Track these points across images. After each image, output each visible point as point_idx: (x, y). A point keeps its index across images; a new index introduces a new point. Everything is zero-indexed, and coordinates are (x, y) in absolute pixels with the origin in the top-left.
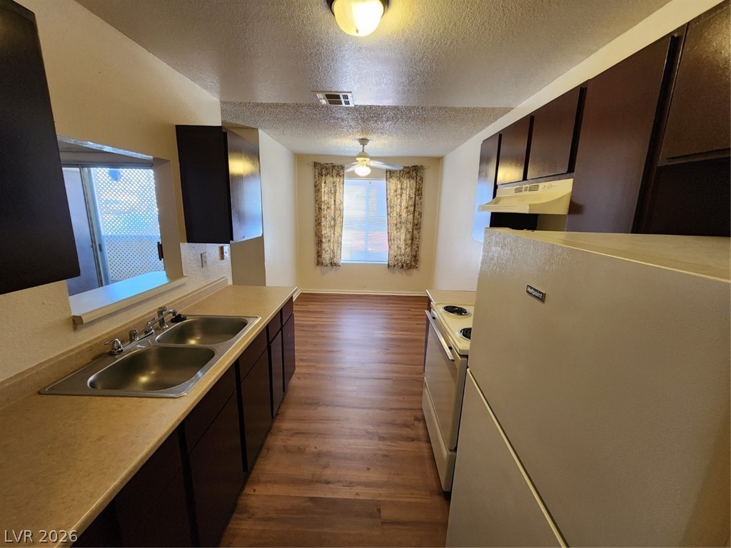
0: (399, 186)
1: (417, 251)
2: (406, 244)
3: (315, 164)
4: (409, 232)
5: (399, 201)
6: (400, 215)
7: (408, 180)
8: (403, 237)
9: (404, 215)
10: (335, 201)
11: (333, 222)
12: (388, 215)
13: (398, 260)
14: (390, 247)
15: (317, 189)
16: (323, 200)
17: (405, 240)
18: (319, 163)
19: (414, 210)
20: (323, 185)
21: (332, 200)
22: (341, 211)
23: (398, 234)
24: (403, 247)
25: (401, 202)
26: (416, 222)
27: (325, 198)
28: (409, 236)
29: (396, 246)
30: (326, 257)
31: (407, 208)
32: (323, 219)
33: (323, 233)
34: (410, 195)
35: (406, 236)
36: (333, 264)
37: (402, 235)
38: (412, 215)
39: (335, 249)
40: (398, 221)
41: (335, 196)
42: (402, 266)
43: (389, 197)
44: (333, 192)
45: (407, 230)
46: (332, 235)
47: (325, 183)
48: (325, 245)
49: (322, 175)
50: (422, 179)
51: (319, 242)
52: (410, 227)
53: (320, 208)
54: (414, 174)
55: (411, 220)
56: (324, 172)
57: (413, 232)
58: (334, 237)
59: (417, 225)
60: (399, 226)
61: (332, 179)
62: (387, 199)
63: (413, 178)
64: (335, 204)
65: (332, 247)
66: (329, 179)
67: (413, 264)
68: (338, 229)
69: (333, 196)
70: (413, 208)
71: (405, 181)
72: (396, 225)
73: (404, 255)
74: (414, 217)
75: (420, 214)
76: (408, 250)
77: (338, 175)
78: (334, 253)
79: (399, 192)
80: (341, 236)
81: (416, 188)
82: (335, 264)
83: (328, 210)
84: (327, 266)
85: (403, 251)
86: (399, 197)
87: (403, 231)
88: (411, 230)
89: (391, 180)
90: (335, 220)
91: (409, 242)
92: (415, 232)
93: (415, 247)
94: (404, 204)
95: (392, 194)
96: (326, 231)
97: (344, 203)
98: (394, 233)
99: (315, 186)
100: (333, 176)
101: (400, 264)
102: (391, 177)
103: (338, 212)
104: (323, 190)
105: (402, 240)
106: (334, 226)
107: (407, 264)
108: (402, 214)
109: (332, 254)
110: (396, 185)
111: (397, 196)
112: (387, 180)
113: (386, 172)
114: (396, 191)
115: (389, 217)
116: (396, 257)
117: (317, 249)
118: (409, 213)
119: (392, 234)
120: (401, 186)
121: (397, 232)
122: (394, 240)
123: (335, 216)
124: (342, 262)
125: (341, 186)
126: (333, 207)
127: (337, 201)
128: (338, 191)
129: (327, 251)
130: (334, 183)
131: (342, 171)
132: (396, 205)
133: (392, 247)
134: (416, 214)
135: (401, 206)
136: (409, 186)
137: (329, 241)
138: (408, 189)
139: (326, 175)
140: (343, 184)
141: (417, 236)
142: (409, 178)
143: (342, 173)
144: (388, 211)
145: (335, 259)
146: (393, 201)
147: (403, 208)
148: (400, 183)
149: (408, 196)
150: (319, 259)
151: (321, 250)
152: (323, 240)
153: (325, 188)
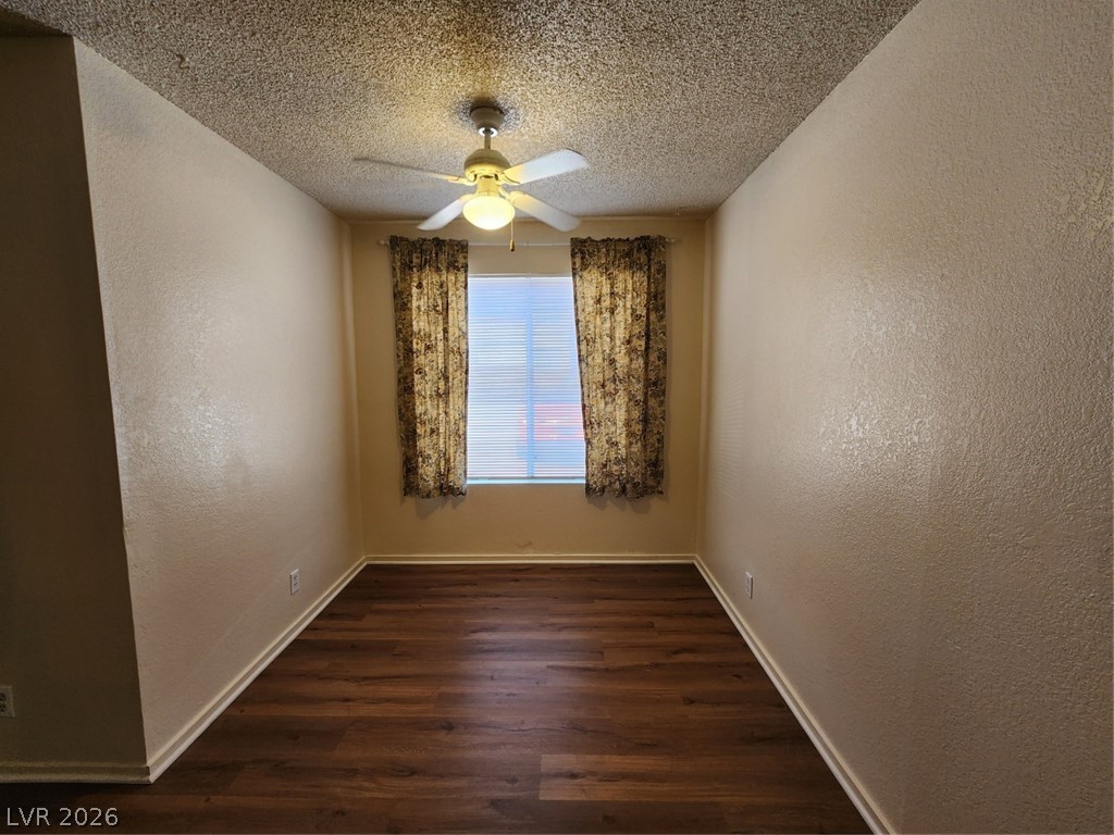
0: (606, 289)
1: (659, 451)
2: (630, 434)
3: (395, 242)
4: (637, 403)
5: (608, 325)
6: (613, 362)
7: (628, 274)
8: (621, 415)
9: (622, 360)
10: (445, 331)
11: (442, 384)
12: (580, 361)
13: (610, 475)
14: (588, 442)
15: (401, 303)
16: (415, 328)
17: (628, 424)
18: (402, 239)
19: (647, 348)
20: (415, 291)
21: (440, 329)
22: (463, 355)
23: (610, 408)
24: (623, 441)
25: (613, 329)
26: (652, 376)
27: (420, 323)
28: (636, 414)
29: (604, 439)
30: (428, 471)
31: (629, 342)
32: (416, 376)
33: (418, 412)
34: (634, 310)
35: (628, 411)
36: (448, 490)
37: (619, 412)
38: (641, 361)
39: (452, 451)
40: (609, 374)
41: (446, 320)
42: (624, 490)
43: (581, 318)
44: (440, 308)
45: (631, 397)
46: (442, 415)
47: (420, 286)
48: (424, 444)
49: (411, 268)
50: (662, 270)
51: (409, 436)
52: (637, 388)
53: (408, 351)
54: (643, 259)
55: (641, 372)
56: (415, 261)
57: (645, 402)
58: (447, 422)
59: (655, 384)
60: (610, 387)
61: (436, 278)
62: (577, 322)
63: (641, 269)
64: (446, 339)
65: (442, 446)
66: (430, 278)
67: (651, 482)
68: (455, 399)
69: (441, 317)
70: (643, 343)
71: (621, 277)
72: (603, 386)
73: (625, 461)
74: (646, 364)
75: (663, 357)
76: (637, 447)
77: (453, 266)
78: (447, 461)
79: (606, 302)
80: (464, 418)
81: (649, 294)
82: (453, 490)
83: (430, 356)
84: (428, 496)
85: (623, 452)
86: (607, 315)
87: (622, 399)
88: (640, 397)
89: (585, 274)
90: (446, 378)
91: (637, 428)
92: (652, 402)
93: (652, 440)
94: (620, 334)
95: (587, 310)
96: (425, 407)
97: (470, 336)
98: (600, 407)
99: (395, 296)
100: (438, 270)
101: (617, 486)
102: (585, 266)
103: (453, 360)
104: (415, 304)
105: (620, 424)
106: (447, 393)
107: (635, 485)
108: (617, 358)
109: (442, 463)
110: (599, 286)
111: (601, 313)
112: (574, 275)
113: (573, 256)
114: (599, 301)
115: (584, 365)
116: (605, 466)
117: (405, 454)
118: (634, 356)
119: (594, 410)
120: (612, 287)
121: (606, 404)
122: (599, 424)
123: (446, 367)
124: (469, 482)
125: (461, 292)
126: (440, 347)
127: (450, 330)
128: (454, 305)
129: (429, 457)
130: (441, 286)
131: (461, 256)
132: (601, 337)
133: (595, 441)
134: (653, 357)
135: (612, 338)
136: (630, 287)
137: (432, 431)
138: (630, 296)
139: (421, 268)
140: (466, 287)
141: (658, 411)
142: (631, 267)
143: (461, 261)
144: (580, 351)
145: (451, 477)
146: (591, 326)
147: (618, 343)
148: (609, 282)
149: (629, 312)
150: (410, 478)
151: (414, 455)
152: (418, 431)
153: (419, 298)
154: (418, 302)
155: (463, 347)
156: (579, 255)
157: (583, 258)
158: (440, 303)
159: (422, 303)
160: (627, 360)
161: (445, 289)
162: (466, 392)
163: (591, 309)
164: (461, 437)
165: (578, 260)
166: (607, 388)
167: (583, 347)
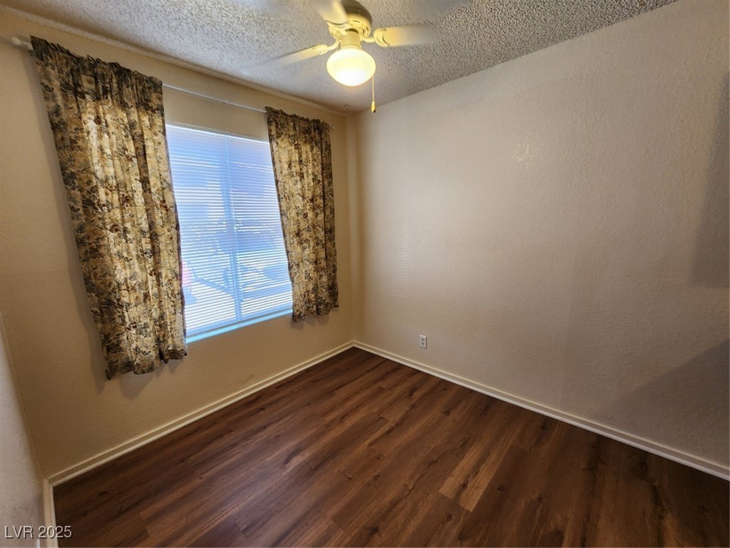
0: (296, 157)
1: (333, 278)
4: (321, 245)
6: (305, 215)
7: (310, 148)
9: (311, 214)
10: (145, 181)
16: (99, 174)
19: (324, 206)
21: (136, 177)
22: (169, 210)
25: (302, 189)
26: (328, 226)
27: (105, 168)
28: (321, 254)
31: (312, 200)
32: (111, 235)
34: (314, 177)
35: (315, 252)
37: (311, 254)
38: (321, 215)
39: (167, 314)
41: (143, 167)
42: (318, 311)
43: (280, 178)
44: (132, 153)
47: (98, 120)
49: (81, 94)
51: (105, 309)
54: (317, 137)
55: (322, 223)
56: (86, 84)
57: (325, 245)
59: (330, 231)
60: (306, 235)
61: (121, 114)
62: (277, 182)
63: (316, 144)
64: (146, 190)
66: (113, 114)
69: (134, 164)
70: (322, 201)
71: (304, 148)
73: (316, 289)
74: (324, 216)
75: (332, 211)
77: (144, 105)
79: (296, 168)
82: (174, 355)
83: (129, 210)
86: (297, 178)
88: (322, 241)
89: (279, 141)
90: (152, 236)
91: (323, 264)
93: (330, 271)
94: (307, 193)
95: (283, 172)
97: (175, 188)
98: (297, 252)
100: (124, 106)
102: (279, 135)
106: (155, 252)
110: (290, 153)
111: (293, 176)
112: (271, 141)
113: (269, 123)
114: (291, 166)
115: (285, 219)
118: (318, 211)
120: (299, 156)
122: (297, 265)
125: (159, 137)
126: (139, 199)
127: (153, 180)
128: (151, 151)
130: (132, 126)
131: (153, 95)
133: (296, 279)
134: (328, 212)
135: (302, 196)
136: (310, 157)
140: (164, 133)
141: (332, 251)
142: (310, 142)
143: (154, 103)
144: (280, 206)
145: (170, 340)
149: (311, 177)
150: (113, 357)
151: (114, 329)
152: (125, 299)
153: (100, 137)
154: (99, 140)
155: (169, 200)
156: (274, 123)
157: (277, 127)
158: (131, 146)
159: (104, 143)
161: (138, 131)
162: (179, 249)
165: (273, 128)
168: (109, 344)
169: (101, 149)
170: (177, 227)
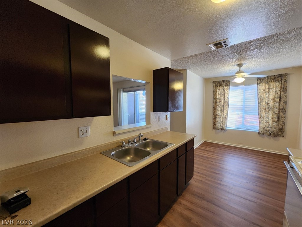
0: (267, 87)
1: (283, 126)
2: (273, 121)
3: (214, 82)
4: (276, 114)
5: (267, 95)
6: (268, 104)
7: (274, 84)
8: (270, 116)
9: (271, 103)
10: (224, 98)
11: (222, 108)
12: (258, 104)
13: (266, 130)
14: (260, 122)
15: (215, 93)
16: (218, 98)
17: (272, 118)
18: (216, 81)
19: (280, 101)
20: (218, 90)
21: (223, 98)
22: (228, 103)
23: (267, 115)
24: (271, 123)
25: (269, 96)
26: (281, 107)
27: (219, 97)
28: (275, 116)
29: (265, 122)
30: (218, 125)
31: (274, 99)
32: (217, 107)
33: (217, 113)
34: (276, 92)
35: (273, 116)
36: (222, 129)
38: (278, 104)
39: (224, 121)
40: (267, 107)
41: (224, 96)
42: (270, 134)
43: (259, 94)
44: (223, 94)
45: (274, 112)
46: (222, 114)
47: (219, 90)
48: (218, 119)
49: (217, 86)
50: (286, 81)
51: (215, 118)
52: (276, 111)
53: (216, 102)
54: (280, 79)
55: (278, 106)
56: (218, 85)
57: (279, 113)
58: (223, 116)
59: (282, 109)
60: (267, 110)
61: (223, 88)
62: (258, 95)
63: (279, 82)
64: (224, 99)
65: (222, 120)
66: (221, 88)
67: (280, 133)
68: (225, 112)
69: (223, 95)
70: (278, 99)
71: (272, 84)
72: (265, 109)
73: (271, 127)
74: (280, 104)
75: (285, 103)
76: (275, 124)
77: (227, 85)
78: (223, 123)
79: (267, 90)
80: (227, 115)
81: (281, 87)
82: (224, 129)
83: (221, 103)
84: (218, 129)
85: (271, 125)
86: (267, 93)
87: (271, 113)
88: (277, 112)
89: (261, 84)
90: (224, 107)
91: (276, 120)
92: (281, 114)
93: (281, 123)
94: (271, 97)
95: (261, 92)
96: (218, 112)
97: (229, 99)
98: (264, 114)
99: (214, 92)
100: (223, 86)
101: (268, 133)
102: (261, 83)
103: (225, 104)
104: (218, 93)
105: (270, 118)
106: (224, 110)
107: (274, 133)
108: (270, 103)
109: (222, 124)
110: (265, 87)
111: (265, 93)
112: (258, 85)
114: (265, 90)
115: (259, 105)
116: (265, 128)
117: (214, 121)
118: (275, 102)
119: (262, 115)
120: (269, 87)
121: (266, 114)
122: (263, 118)
123: (224, 105)
124: (227, 128)
125: (228, 90)
126: (223, 101)
127: (225, 98)
128: (226, 93)
129: (219, 122)
130: (224, 89)
131: (228, 83)
132: (265, 98)
133: (262, 122)
134: (282, 103)
135: (268, 98)
136: (275, 86)
137: (220, 117)
138: (275, 88)
139: (219, 86)
140: (229, 89)
141: (283, 116)
142: (275, 82)
143: (228, 84)
145: (223, 127)
146: (262, 96)
147: (270, 99)
148: (268, 85)
149: (274, 92)
150: (215, 126)
151: (216, 122)
152: (217, 117)
153: (219, 92)
154: (218, 92)
155: (228, 101)
156: (259, 80)
158: (223, 92)
159: (219, 93)
160: (273, 104)
161: (224, 90)
162: (228, 110)
163: (262, 92)
164: (226, 119)
165: (259, 82)
166: (266, 110)
167: (259, 101)
168: (214, 124)
169: (218, 94)
170: (228, 106)
